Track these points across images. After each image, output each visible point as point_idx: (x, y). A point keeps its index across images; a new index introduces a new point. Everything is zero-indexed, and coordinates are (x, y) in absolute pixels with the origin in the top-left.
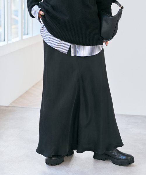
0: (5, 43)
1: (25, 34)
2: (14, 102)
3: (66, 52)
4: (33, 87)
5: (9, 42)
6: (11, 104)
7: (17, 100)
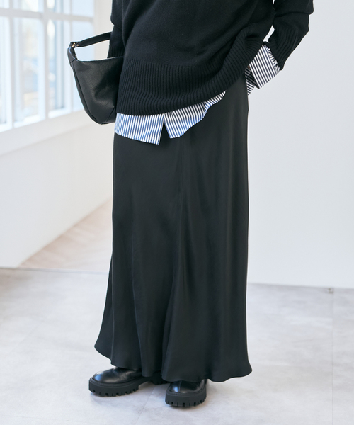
0: (7, 127)
1: (56, 108)
2: (30, 259)
3: (156, 141)
4: (76, 225)
5: (17, 125)
6: (23, 264)
7: (37, 254)
